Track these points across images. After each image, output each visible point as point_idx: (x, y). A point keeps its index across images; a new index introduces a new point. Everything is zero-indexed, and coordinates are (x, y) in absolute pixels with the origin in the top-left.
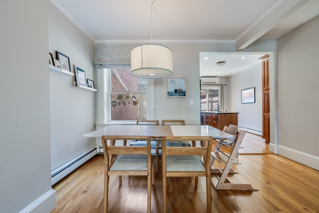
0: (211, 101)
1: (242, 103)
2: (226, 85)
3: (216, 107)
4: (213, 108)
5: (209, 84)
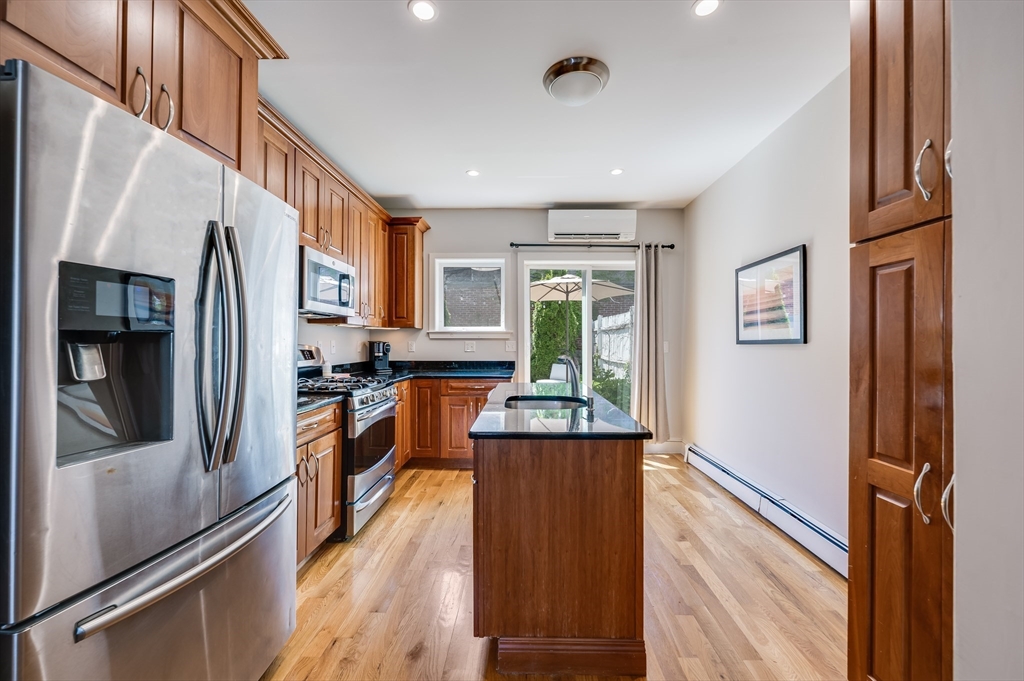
1: (738, 341)
2: (672, 247)
5: (590, 243)
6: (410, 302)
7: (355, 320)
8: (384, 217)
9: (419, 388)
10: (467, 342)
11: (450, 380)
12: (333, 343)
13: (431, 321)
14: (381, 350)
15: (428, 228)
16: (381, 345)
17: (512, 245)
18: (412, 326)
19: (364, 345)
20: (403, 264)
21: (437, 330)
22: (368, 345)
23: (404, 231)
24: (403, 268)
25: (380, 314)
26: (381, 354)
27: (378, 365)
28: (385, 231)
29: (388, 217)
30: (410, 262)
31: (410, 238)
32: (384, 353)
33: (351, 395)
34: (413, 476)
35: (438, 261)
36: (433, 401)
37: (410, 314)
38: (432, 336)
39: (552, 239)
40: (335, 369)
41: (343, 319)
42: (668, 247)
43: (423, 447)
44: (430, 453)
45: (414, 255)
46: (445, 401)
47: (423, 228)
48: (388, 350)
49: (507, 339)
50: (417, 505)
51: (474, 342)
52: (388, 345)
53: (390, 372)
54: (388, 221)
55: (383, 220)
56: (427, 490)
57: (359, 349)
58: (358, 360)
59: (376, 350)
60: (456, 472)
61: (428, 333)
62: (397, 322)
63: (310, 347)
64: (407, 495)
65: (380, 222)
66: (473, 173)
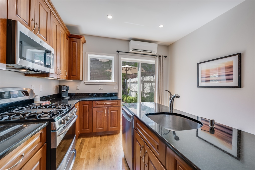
0: (143, 81)
1: (198, 87)
2: (166, 57)
3: (149, 88)
4: (144, 90)
5: (142, 54)
6: (78, 70)
7: (53, 76)
8: (67, 33)
9: (83, 105)
10: (100, 86)
11: (97, 101)
12: (41, 86)
13: (86, 77)
14: (65, 89)
15: (85, 42)
16: (65, 87)
17: (117, 51)
18: (79, 80)
19: (57, 87)
20: (75, 54)
21: (88, 81)
22: (59, 87)
23: (76, 41)
24: (75, 56)
25: (65, 74)
26: (65, 91)
27: (63, 95)
28: (67, 39)
29: (69, 33)
30: (78, 53)
31: (78, 44)
32: (66, 90)
33: (53, 121)
34: (81, 143)
35: (89, 55)
36: (90, 110)
37: (78, 75)
38: (86, 83)
39: (131, 51)
40: (42, 99)
41: (47, 74)
42: (165, 57)
43: (85, 129)
44: (88, 131)
45: (80, 51)
46: (95, 110)
47: (83, 42)
48: (68, 89)
49: (115, 85)
50: (88, 163)
51: (103, 86)
52: (68, 87)
53: (69, 98)
54: (69, 35)
55: (67, 35)
56: (90, 151)
57: (55, 89)
58: (54, 93)
59: (63, 89)
60: (99, 138)
61: (85, 82)
62: (72, 78)
63: (26, 89)
64: (81, 157)
65: (66, 34)
66: (110, 17)
